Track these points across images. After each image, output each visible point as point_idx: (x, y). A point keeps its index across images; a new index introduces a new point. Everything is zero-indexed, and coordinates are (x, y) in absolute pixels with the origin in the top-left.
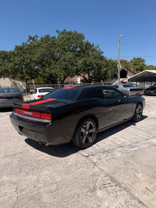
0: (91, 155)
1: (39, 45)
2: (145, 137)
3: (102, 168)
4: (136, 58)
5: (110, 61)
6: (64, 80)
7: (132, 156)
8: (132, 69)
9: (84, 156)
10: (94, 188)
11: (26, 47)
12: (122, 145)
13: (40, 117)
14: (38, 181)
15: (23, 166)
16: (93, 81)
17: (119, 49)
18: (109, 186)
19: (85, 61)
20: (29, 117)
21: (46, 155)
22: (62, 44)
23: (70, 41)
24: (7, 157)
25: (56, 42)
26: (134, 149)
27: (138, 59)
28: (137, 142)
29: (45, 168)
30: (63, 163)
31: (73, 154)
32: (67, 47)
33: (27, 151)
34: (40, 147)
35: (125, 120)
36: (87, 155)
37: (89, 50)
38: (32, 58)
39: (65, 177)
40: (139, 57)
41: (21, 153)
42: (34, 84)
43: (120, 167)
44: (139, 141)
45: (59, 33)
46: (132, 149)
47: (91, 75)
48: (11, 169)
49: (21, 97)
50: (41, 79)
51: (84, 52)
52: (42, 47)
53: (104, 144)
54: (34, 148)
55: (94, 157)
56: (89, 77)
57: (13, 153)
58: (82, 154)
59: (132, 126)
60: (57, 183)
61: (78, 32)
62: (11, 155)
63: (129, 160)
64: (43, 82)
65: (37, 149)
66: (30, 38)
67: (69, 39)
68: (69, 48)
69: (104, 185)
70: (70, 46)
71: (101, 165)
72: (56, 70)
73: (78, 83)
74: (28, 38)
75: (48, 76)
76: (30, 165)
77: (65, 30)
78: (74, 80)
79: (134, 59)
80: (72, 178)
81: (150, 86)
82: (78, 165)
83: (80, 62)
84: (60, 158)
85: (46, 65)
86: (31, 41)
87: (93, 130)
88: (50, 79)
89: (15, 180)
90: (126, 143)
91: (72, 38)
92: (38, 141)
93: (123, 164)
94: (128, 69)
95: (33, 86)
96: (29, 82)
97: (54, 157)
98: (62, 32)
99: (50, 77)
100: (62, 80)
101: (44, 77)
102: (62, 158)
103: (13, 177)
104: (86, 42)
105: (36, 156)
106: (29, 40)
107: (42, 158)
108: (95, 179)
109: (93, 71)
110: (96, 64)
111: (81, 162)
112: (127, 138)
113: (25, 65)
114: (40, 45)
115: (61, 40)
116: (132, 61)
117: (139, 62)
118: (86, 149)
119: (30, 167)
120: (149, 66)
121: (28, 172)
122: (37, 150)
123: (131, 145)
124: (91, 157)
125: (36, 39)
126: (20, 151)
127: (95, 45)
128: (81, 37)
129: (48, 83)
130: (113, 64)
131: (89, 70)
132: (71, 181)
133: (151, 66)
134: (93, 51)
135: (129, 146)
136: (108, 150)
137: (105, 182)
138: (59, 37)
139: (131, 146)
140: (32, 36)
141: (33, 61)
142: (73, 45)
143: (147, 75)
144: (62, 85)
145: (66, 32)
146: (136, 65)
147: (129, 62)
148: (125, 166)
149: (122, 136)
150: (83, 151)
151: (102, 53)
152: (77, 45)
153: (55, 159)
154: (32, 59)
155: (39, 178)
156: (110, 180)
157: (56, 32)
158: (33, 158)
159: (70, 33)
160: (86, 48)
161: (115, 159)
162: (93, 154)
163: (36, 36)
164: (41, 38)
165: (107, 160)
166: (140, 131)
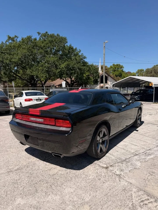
0: (110, 166)
1: (19, 46)
2: (154, 143)
3: (131, 181)
4: (116, 64)
5: (92, 66)
6: (45, 83)
7: (153, 165)
8: (111, 74)
9: (103, 167)
10: (133, 206)
11: (4, 47)
12: (137, 153)
13: (54, 125)
14: (64, 202)
15: (36, 183)
16: (75, 85)
17: (104, 54)
18: (148, 203)
19: (68, 65)
20: (38, 124)
21: (58, 168)
22: (44, 46)
23: (52, 44)
24: (12, 173)
25: (38, 44)
26: (151, 157)
27: (117, 65)
28: (149, 149)
29: (65, 184)
30: (83, 177)
31: (89, 165)
32: (49, 50)
33: (33, 164)
34: (47, 159)
35: (127, 126)
36: (105, 166)
37: (72, 54)
38: (11, 59)
39: (95, 195)
40: (118, 64)
41: (27, 167)
42: (14, 87)
43: (147, 178)
44: (151, 148)
45: (41, 35)
46: (148, 157)
47: (73, 79)
48: (23, 188)
49: (7, 101)
50: (20, 81)
51: (66, 55)
52: (23, 48)
53: (117, 153)
54: (41, 160)
55: (114, 168)
56: (71, 81)
57: (16, 168)
58: (99, 165)
59: (135, 132)
60: (87, 203)
61: (61, 36)
62: (15, 169)
63: (152, 170)
64: (22, 85)
65: (44, 160)
66: (9, 38)
67: (51, 42)
68: (51, 51)
69: (142, 201)
70: (53, 49)
71: (127, 177)
72: (38, 72)
73: (63, 87)
74: (7, 38)
75: (28, 79)
76: (45, 182)
77: (47, 32)
78: (56, 83)
79: (113, 65)
80: (102, 196)
81: (133, 91)
82: (101, 179)
83: (63, 66)
84: (77, 171)
85: (27, 67)
86: (10, 41)
87: (106, 138)
88: (30, 82)
89: (35, 202)
90: (139, 151)
91: (55, 41)
92: (50, 152)
93: (148, 174)
94: (108, 75)
95: (13, 89)
96: (6, 84)
97: (69, 170)
98: (44, 34)
99: (30, 79)
100: (43, 83)
101: (23, 80)
102: (78, 171)
103: (30, 199)
104: (69, 46)
105: (46, 169)
106: (8, 40)
107: (56, 172)
108: (129, 194)
109: (76, 75)
110: (79, 69)
111: (103, 174)
112: (138, 145)
113: (3, 67)
114: (21, 46)
115: (43, 42)
116: (111, 67)
117: (118, 68)
118: (101, 159)
119: (46, 184)
120: (127, 73)
121: (45, 190)
122: (45, 162)
123: (145, 152)
124: (111, 168)
125: (15, 39)
126: (25, 164)
127: (78, 49)
128: (64, 40)
129: (28, 86)
130: (94, 70)
131: (71, 74)
132: (104, 200)
133: (129, 72)
134: (75, 55)
135: (143, 154)
136: (125, 159)
137: (141, 197)
138: (40, 39)
139: (145, 154)
140: (12, 36)
141: (13, 62)
142: (55, 48)
143: (131, 81)
144: (42, 89)
145: (48, 35)
146: (115, 71)
147: (109, 68)
148: (153, 176)
149: (131, 143)
150: (98, 161)
151: (85, 58)
152: (60, 48)
153: (72, 172)
154: (11, 61)
155: (63, 198)
156: (146, 196)
157: (38, 34)
158: (44, 172)
159: (52, 36)
160: (69, 52)
161: (137, 169)
162: (111, 165)
163: (16, 36)
164: (22, 38)
165: (130, 171)
166: (146, 137)
